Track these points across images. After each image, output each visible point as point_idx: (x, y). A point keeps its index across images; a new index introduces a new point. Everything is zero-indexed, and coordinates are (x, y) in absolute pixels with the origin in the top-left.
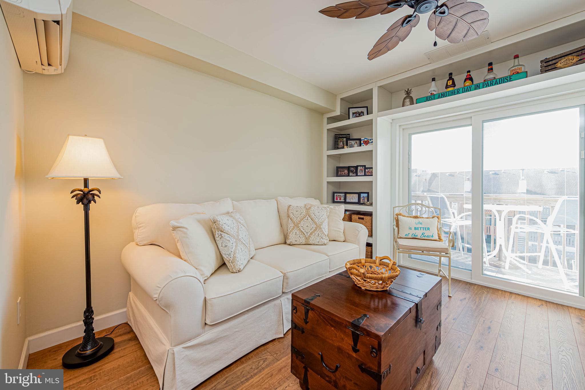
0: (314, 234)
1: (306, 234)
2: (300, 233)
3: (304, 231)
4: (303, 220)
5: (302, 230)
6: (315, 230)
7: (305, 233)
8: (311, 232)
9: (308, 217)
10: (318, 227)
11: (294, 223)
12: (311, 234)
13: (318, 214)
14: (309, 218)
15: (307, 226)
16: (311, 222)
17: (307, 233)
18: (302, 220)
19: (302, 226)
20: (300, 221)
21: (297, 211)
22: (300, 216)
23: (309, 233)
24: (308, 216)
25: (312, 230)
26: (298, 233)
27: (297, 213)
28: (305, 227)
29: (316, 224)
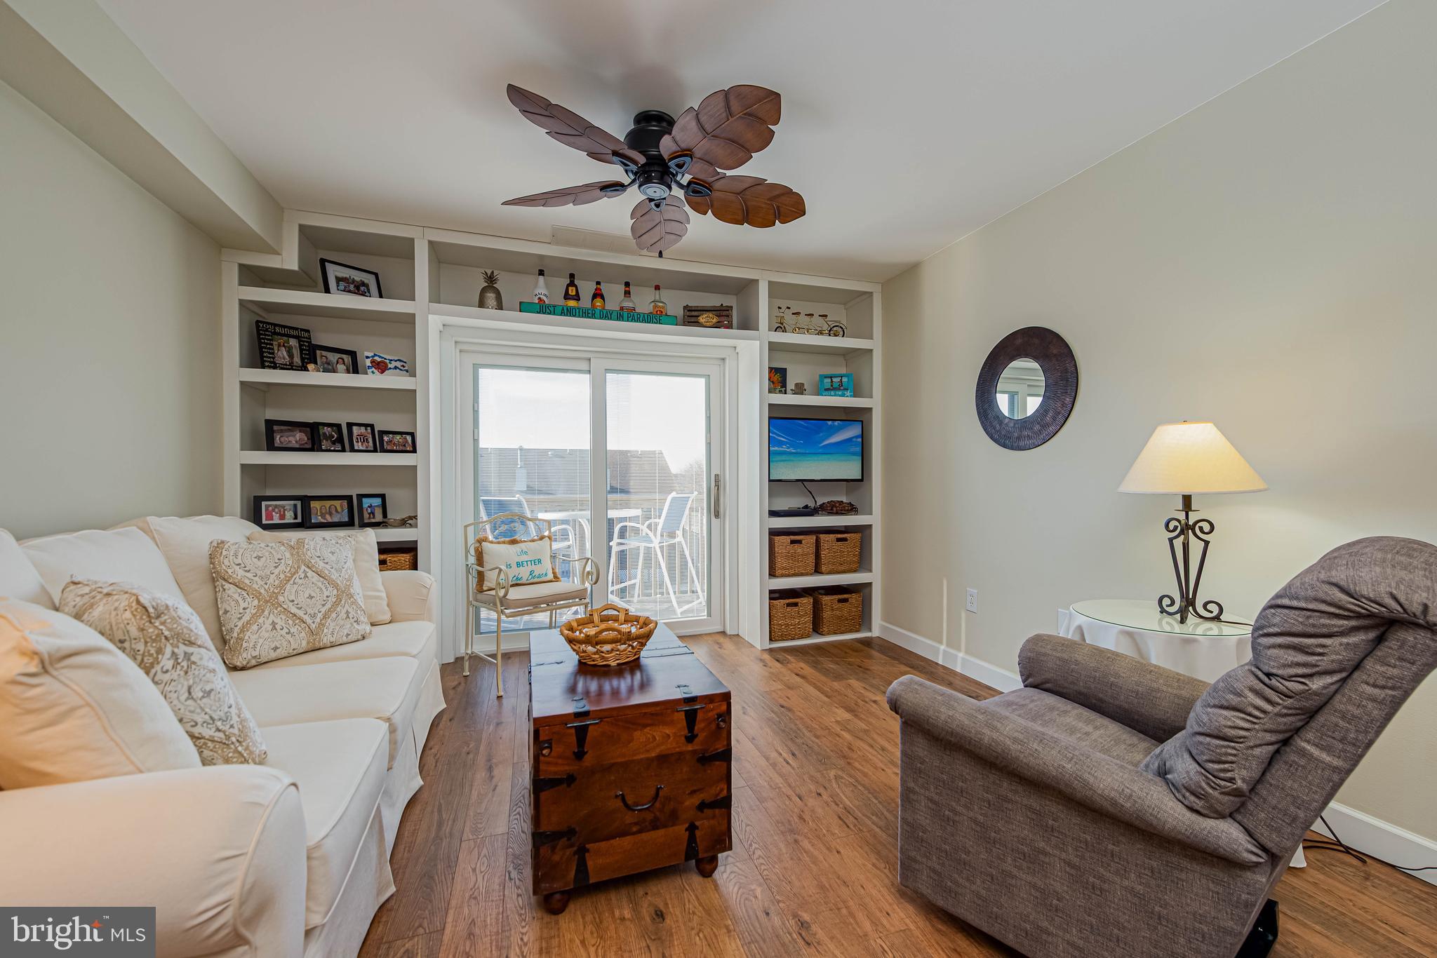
0: (334, 615)
1: (309, 621)
2: (290, 622)
3: (300, 613)
4: (291, 582)
5: (294, 610)
6: (337, 603)
7: (306, 618)
8: (323, 610)
9: (307, 570)
10: (343, 594)
11: (258, 596)
12: (325, 617)
13: (333, 558)
14: (310, 573)
15: (311, 597)
16: (320, 584)
17: (313, 616)
18: (289, 580)
19: (292, 598)
20: (282, 587)
21: (259, 558)
22: (276, 571)
23: (320, 616)
24: (303, 567)
25: (328, 606)
26: (280, 622)
27: (260, 563)
28: (302, 599)
29: (336, 586)
